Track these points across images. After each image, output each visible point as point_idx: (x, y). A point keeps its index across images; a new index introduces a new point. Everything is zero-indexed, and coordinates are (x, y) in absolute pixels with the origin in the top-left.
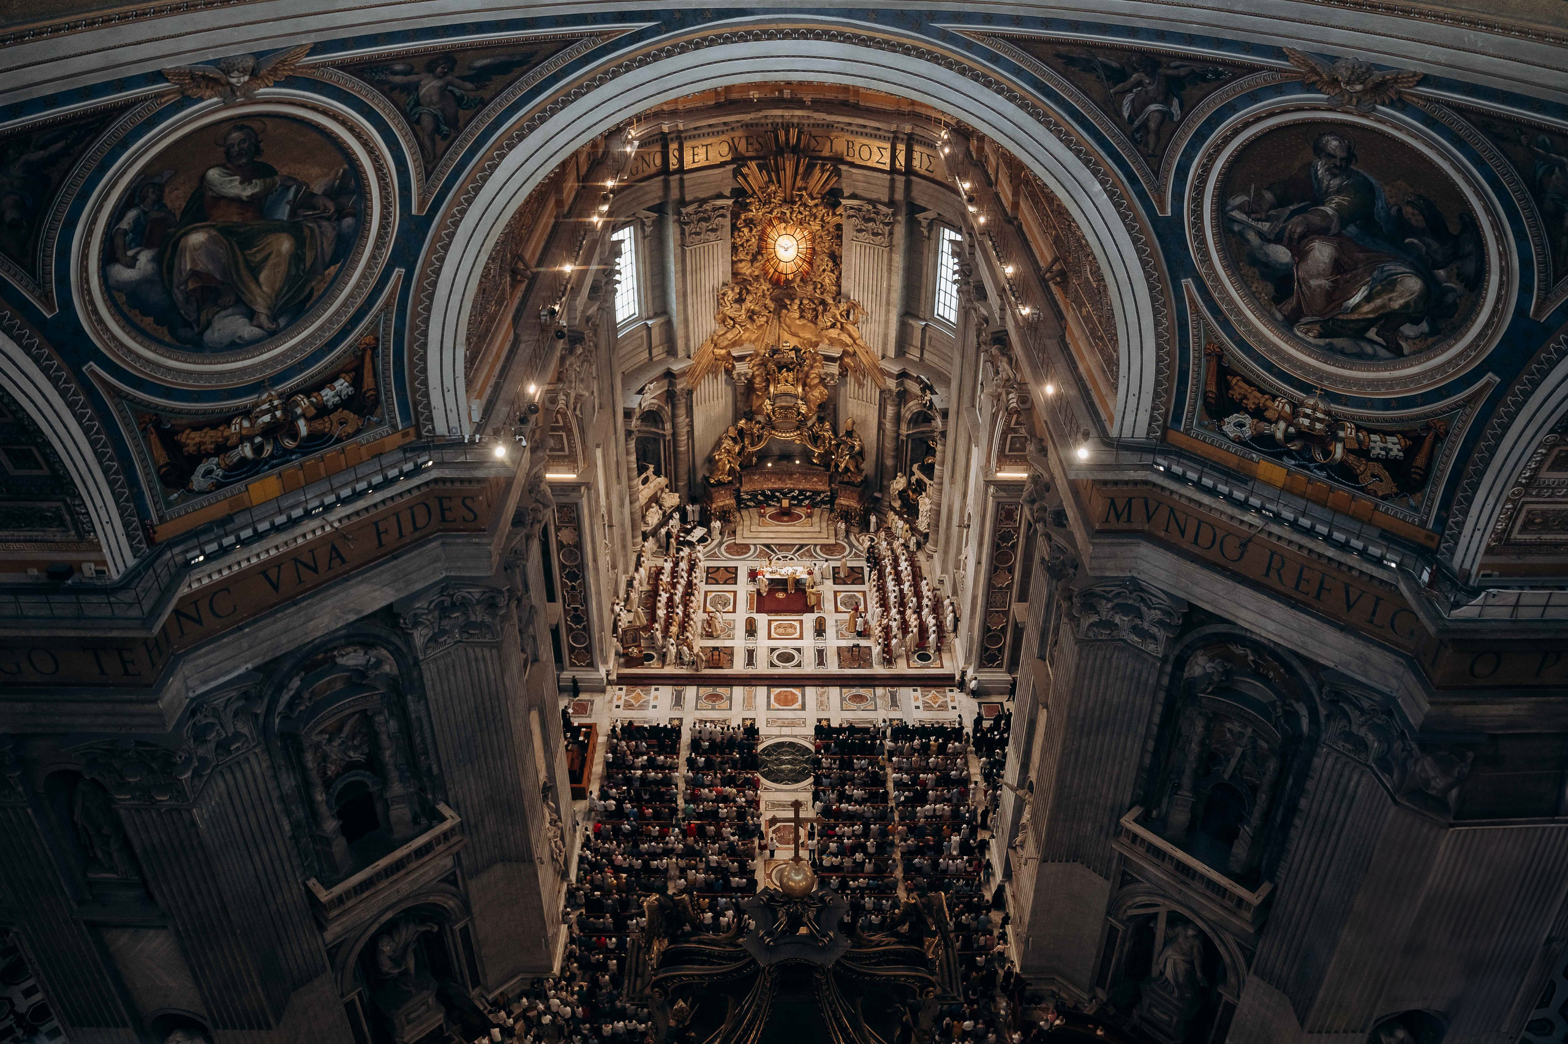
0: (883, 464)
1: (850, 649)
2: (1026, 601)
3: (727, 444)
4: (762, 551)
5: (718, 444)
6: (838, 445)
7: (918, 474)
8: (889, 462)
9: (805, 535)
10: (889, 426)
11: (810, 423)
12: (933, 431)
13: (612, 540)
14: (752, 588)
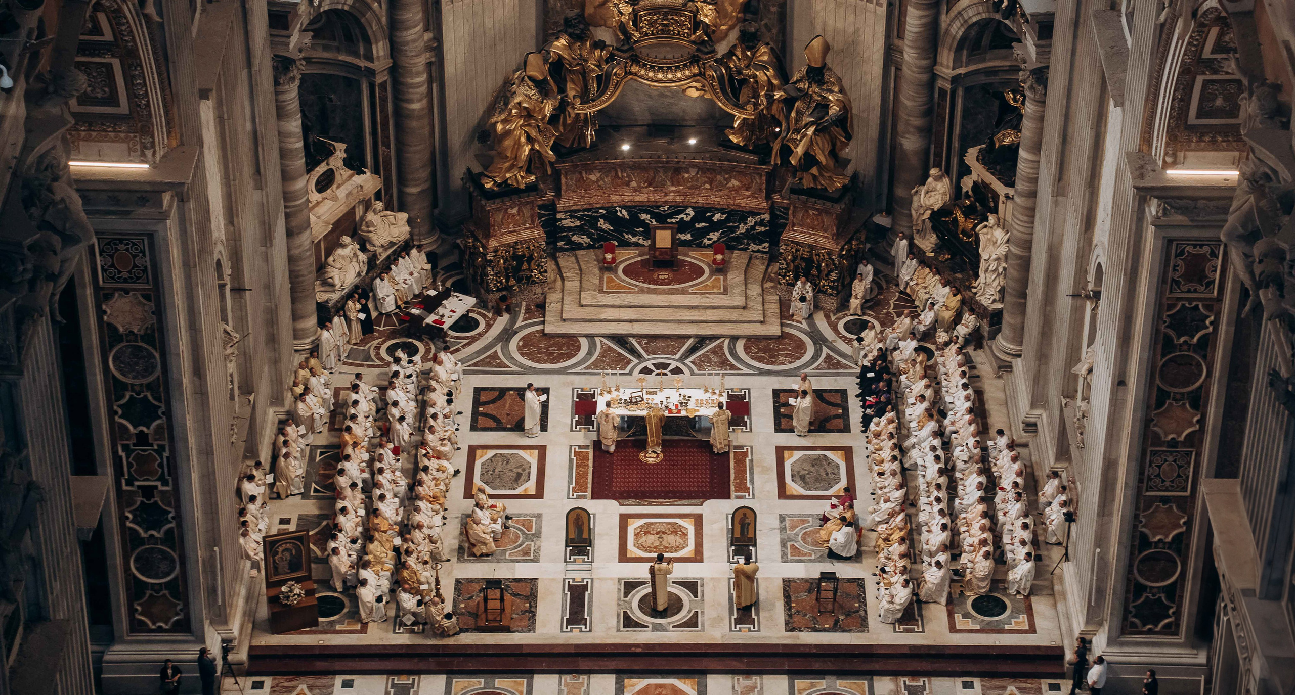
0: (895, 146)
1: (814, 585)
2: (1234, 475)
3: (524, 95)
4: (607, 351)
5: (503, 95)
6: (789, 102)
7: (979, 173)
8: (910, 143)
9: (711, 315)
10: (909, 55)
11: (722, 49)
12: (1016, 69)
13: (241, 322)
14: (582, 438)
